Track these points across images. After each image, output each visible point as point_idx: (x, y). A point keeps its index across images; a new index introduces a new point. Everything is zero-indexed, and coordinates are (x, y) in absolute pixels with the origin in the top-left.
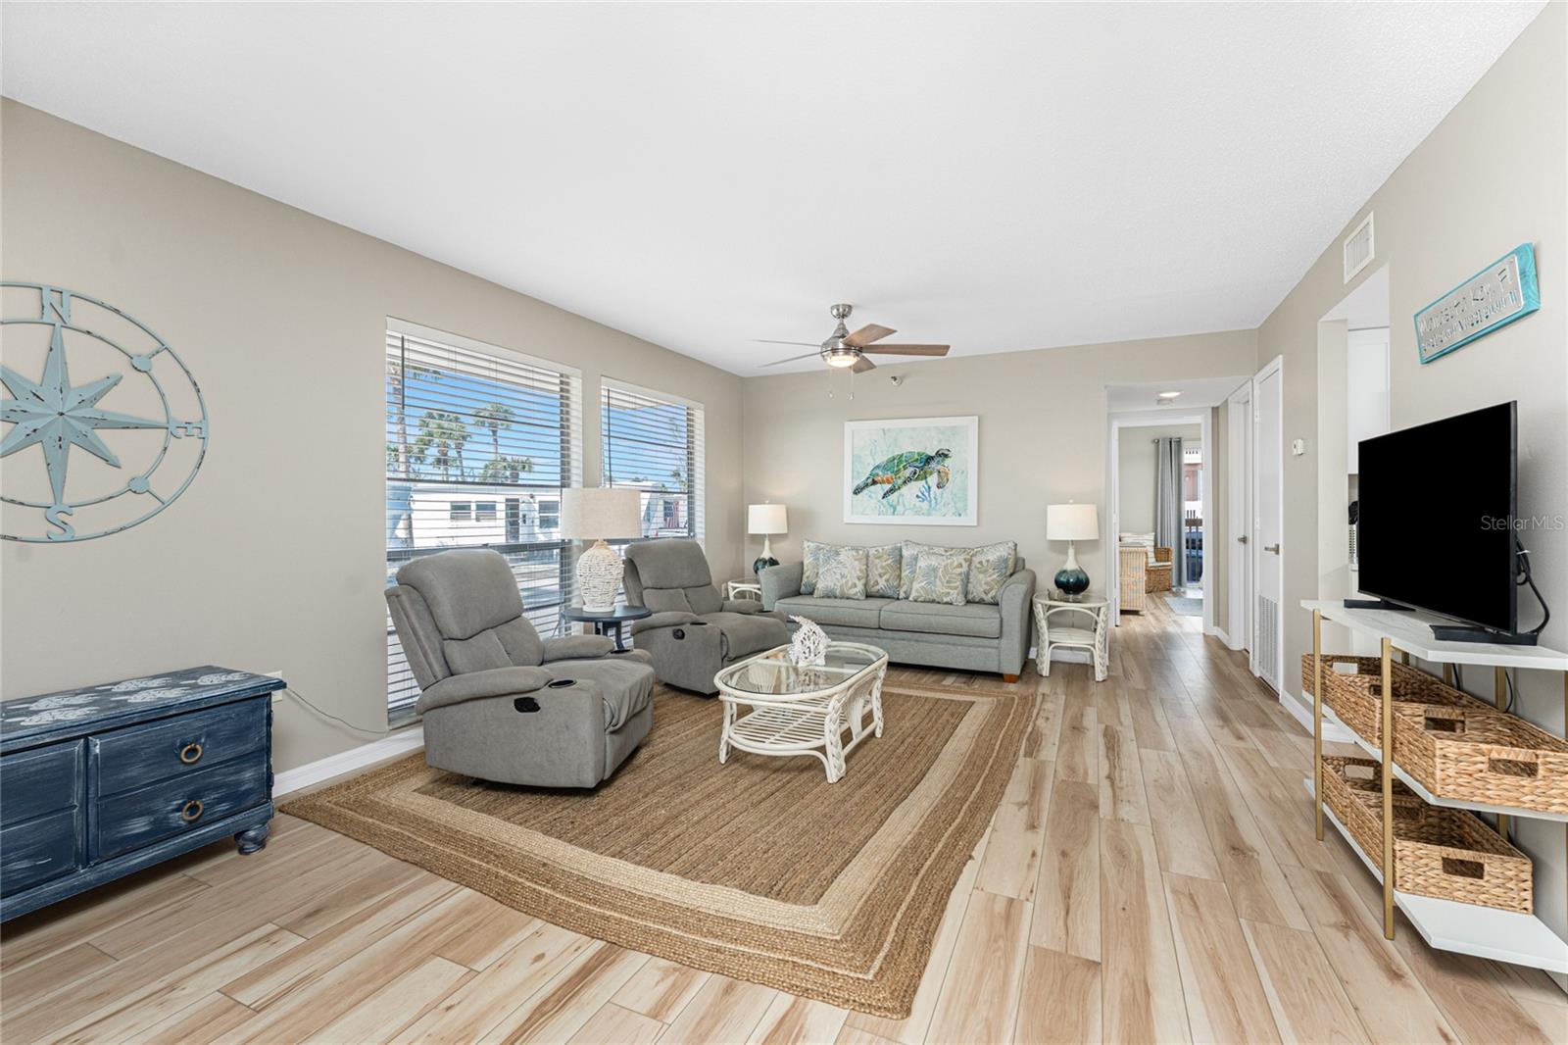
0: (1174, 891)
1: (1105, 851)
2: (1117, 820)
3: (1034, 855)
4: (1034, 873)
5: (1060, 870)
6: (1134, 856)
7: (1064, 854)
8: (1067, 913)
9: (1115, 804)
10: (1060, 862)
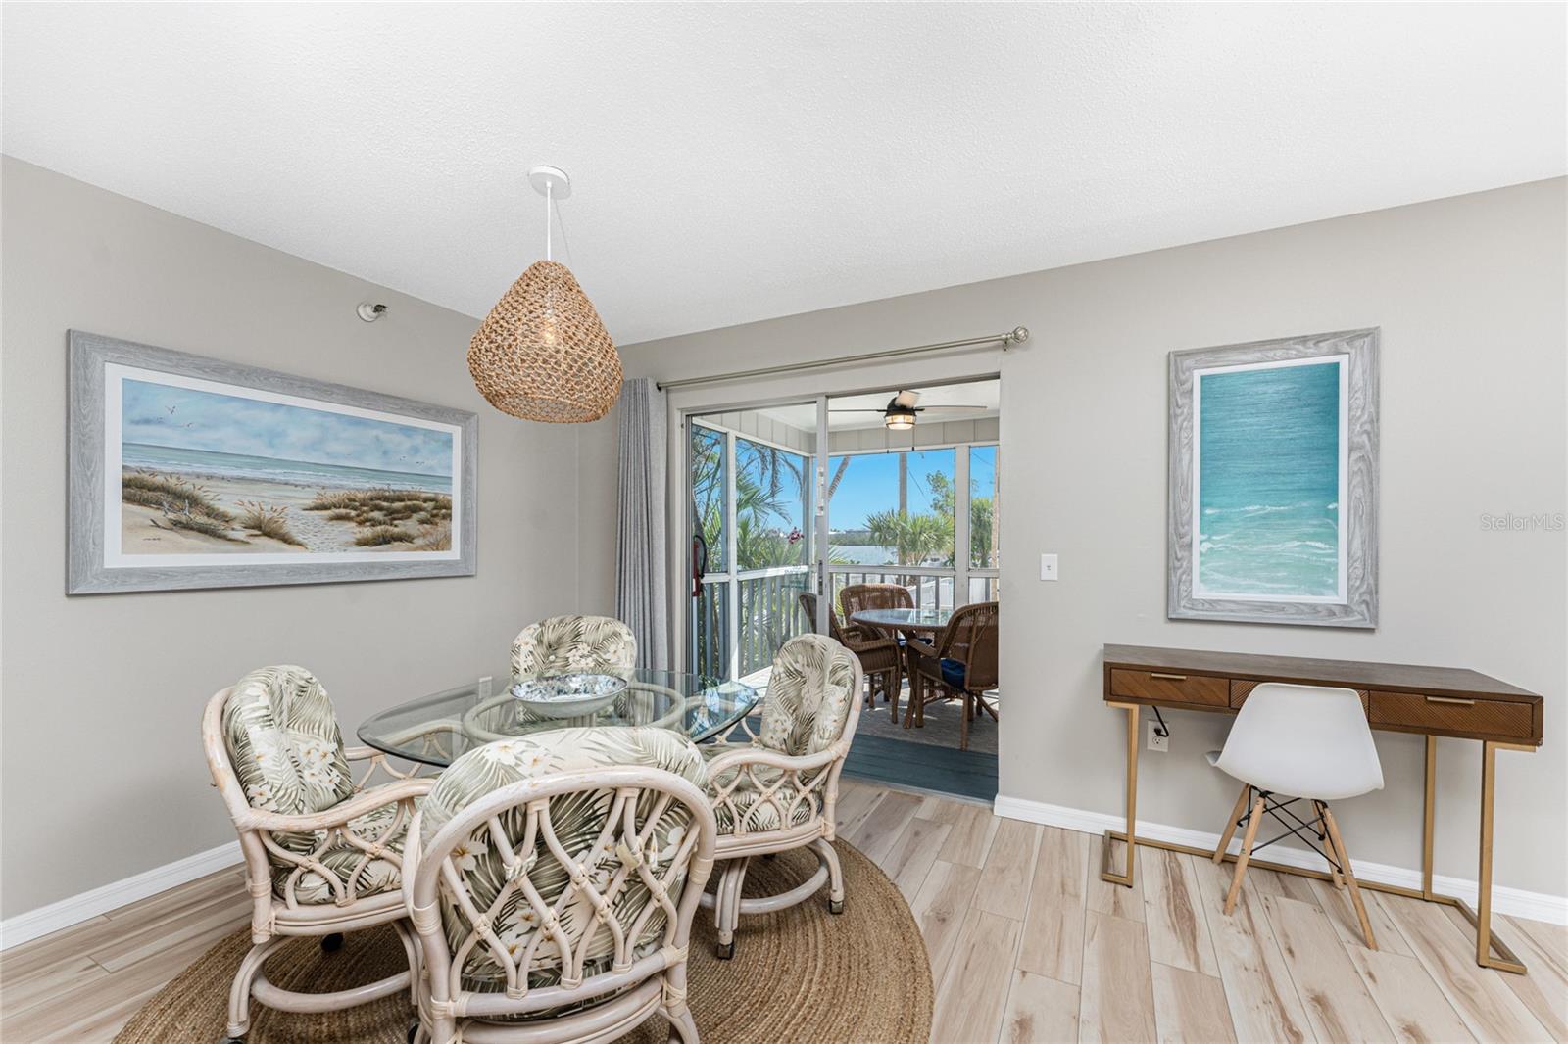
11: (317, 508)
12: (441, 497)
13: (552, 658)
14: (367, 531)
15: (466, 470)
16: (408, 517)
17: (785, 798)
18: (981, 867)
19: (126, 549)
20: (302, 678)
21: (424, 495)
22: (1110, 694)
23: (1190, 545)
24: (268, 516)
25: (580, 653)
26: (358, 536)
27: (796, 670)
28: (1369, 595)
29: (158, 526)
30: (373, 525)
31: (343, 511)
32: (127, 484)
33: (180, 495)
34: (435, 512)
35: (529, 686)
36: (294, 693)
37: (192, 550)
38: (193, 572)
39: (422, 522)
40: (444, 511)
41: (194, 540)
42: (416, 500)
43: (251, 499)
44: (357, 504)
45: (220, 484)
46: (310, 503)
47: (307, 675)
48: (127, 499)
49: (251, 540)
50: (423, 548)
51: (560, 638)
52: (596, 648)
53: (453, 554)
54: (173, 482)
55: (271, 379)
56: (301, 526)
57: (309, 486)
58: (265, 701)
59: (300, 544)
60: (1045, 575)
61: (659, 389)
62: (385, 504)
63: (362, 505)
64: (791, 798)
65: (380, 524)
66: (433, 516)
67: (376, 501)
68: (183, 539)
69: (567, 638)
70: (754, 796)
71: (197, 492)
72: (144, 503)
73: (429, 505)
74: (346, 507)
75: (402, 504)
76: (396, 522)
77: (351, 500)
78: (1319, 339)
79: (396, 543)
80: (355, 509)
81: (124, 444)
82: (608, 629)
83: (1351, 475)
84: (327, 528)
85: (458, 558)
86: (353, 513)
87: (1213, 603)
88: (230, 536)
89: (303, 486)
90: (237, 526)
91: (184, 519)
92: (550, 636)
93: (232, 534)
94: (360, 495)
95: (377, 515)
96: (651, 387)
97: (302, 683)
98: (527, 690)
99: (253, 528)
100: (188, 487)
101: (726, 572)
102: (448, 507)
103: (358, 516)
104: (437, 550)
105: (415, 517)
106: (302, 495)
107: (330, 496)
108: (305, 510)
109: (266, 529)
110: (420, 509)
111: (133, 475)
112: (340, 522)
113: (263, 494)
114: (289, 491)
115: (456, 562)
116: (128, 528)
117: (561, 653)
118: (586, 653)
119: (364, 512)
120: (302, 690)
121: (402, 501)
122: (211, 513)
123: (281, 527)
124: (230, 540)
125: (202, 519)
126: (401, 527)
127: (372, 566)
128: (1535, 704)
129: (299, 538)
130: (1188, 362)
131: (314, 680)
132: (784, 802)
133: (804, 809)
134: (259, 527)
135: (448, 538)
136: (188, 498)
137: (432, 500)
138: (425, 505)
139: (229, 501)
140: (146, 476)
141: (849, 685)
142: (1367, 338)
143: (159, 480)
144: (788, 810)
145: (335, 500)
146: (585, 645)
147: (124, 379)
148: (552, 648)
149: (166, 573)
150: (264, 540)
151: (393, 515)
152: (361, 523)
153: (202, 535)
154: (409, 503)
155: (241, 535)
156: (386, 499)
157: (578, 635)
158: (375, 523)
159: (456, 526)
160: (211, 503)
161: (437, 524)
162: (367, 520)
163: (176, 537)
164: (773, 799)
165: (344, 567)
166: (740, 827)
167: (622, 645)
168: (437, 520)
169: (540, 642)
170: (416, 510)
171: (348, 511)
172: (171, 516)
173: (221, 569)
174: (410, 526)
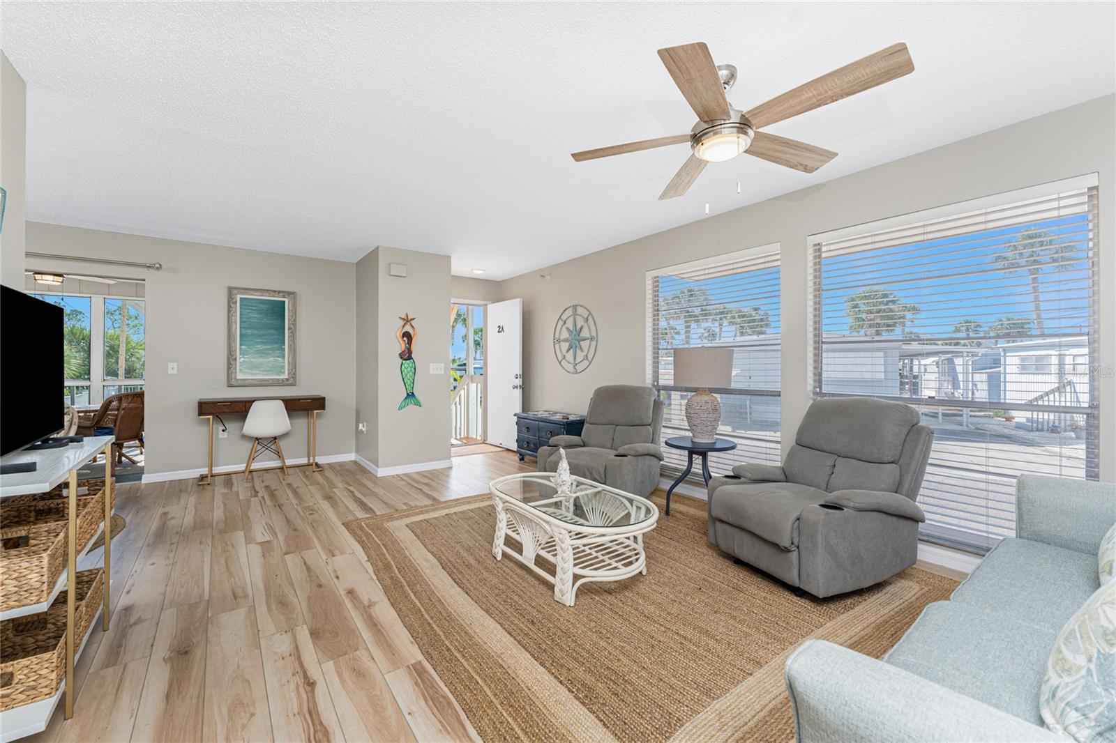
0: (246, 596)
1: (295, 600)
2: (291, 630)
3: (337, 577)
4: (330, 568)
5: (317, 576)
6: (273, 607)
7: (320, 586)
8: (305, 563)
9: (297, 648)
10: (320, 581)
18: (138, 495)
22: (201, 413)
23: (236, 359)
28: (293, 374)
60: (170, 372)
78: (279, 292)
83: (289, 337)
87: (244, 380)
128: (323, 399)
130: (235, 292)
142: (291, 294)
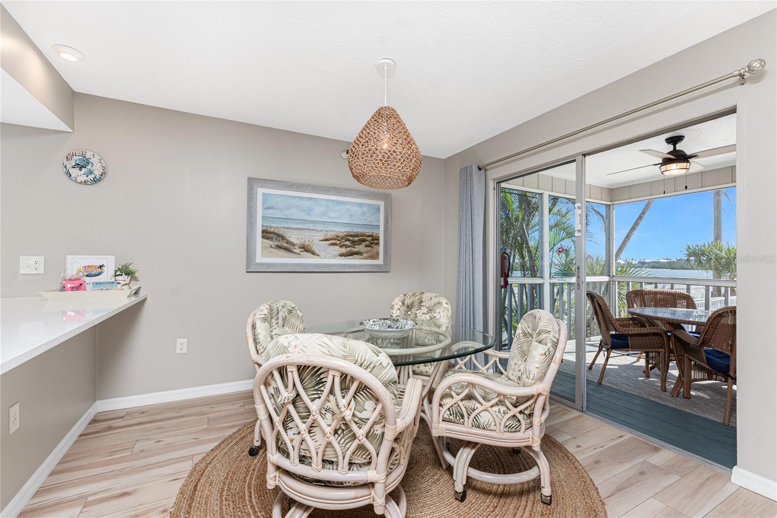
11: (324, 240)
12: (375, 234)
13: (409, 313)
14: (344, 250)
15: (386, 222)
16: (361, 244)
17: (499, 412)
19: (262, 257)
20: (291, 307)
21: (367, 234)
24: (307, 243)
25: (422, 312)
26: (340, 252)
27: (528, 333)
29: (272, 247)
30: (346, 248)
31: (334, 241)
32: (263, 232)
33: (279, 236)
34: (372, 241)
35: (374, 321)
36: (286, 312)
37: (282, 257)
38: (282, 265)
39: (367, 246)
40: (376, 241)
41: (282, 252)
42: (364, 236)
43: (301, 236)
44: (340, 238)
45: (292, 231)
46: (322, 238)
47: (294, 306)
48: (263, 237)
49: (301, 253)
50: (366, 258)
51: (413, 303)
52: (430, 310)
53: (380, 261)
54: (276, 231)
55: (308, 188)
56: (319, 248)
57: (322, 231)
58: (266, 312)
59: (318, 255)
61: (480, 169)
62: (351, 238)
63: (342, 239)
64: (504, 413)
65: (349, 247)
66: (371, 243)
67: (347, 237)
68: (279, 252)
69: (416, 303)
70: (478, 405)
71: (284, 234)
72: (268, 238)
73: (369, 239)
74: (335, 240)
75: (358, 238)
76: (355, 246)
77: (337, 237)
79: (355, 256)
80: (339, 240)
81: (262, 217)
82: (436, 300)
84: (328, 248)
85: (382, 263)
86: (338, 242)
88: (294, 251)
89: (320, 231)
90: (297, 247)
91: (280, 245)
92: (408, 301)
93: (295, 250)
94: (341, 234)
95: (348, 243)
96: (475, 169)
97: (291, 309)
98: (372, 323)
99: (302, 248)
100: (281, 232)
101: (542, 277)
102: (378, 239)
103: (340, 243)
104: (373, 259)
105: (364, 244)
106: (319, 234)
107: (329, 235)
108: (320, 241)
109: (306, 249)
110: (367, 241)
111: (264, 228)
112: (333, 246)
113: (306, 235)
114: (314, 233)
115: (381, 265)
116: (263, 248)
117: (413, 310)
118: (425, 312)
119: (343, 242)
120: (290, 312)
121: (358, 236)
122: (288, 242)
123: (311, 248)
124: (294, 253)
125: (285, 245)
126: (358, 248)
127: (345, 266)
129: (318, 252)
131: (296, 308)
132: (499, 414)
133: (514, 423)
134: (303, 248)
135: (378, 254)
136: (281, 236)
137: (371, 236)
138: (368, 238)
139: (294, 238)
140: (268, 228)
141: (549, 345)
143: (272, 230)
144: (501, 420)
145: (331, 237)
146: (425, 308)
147: (263, 193)
148: (409, 307)
149: (274, 265)
150: (305, 253)
151: (354, 243)
152: (341, 247)
153: (286, 251)
154: (361, 238)
155: (298, 251)
156: (351, 236)
157: (421, 302)
158: (347, 246)
159: (381, 248)
160: (288, 238)
161: (373, 247)
162: (344, 245)
163: (276, 251)
164: (490, 409)
165: (334, 265)
166: (468, 421)
167: (442, 309)
168: (373, 245)
169: (403, 304)
170: (364, 241)
171: (336, 241)
172: (276, 243)
173: (291, 264)
174: (361, 248)
